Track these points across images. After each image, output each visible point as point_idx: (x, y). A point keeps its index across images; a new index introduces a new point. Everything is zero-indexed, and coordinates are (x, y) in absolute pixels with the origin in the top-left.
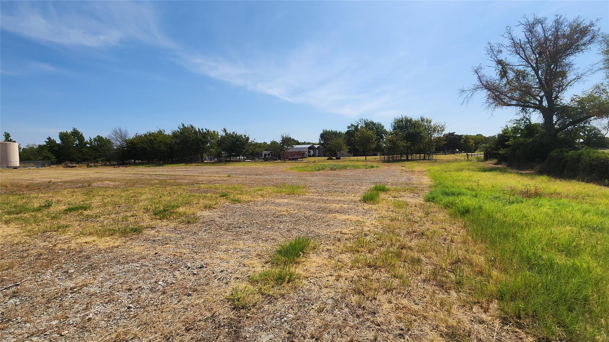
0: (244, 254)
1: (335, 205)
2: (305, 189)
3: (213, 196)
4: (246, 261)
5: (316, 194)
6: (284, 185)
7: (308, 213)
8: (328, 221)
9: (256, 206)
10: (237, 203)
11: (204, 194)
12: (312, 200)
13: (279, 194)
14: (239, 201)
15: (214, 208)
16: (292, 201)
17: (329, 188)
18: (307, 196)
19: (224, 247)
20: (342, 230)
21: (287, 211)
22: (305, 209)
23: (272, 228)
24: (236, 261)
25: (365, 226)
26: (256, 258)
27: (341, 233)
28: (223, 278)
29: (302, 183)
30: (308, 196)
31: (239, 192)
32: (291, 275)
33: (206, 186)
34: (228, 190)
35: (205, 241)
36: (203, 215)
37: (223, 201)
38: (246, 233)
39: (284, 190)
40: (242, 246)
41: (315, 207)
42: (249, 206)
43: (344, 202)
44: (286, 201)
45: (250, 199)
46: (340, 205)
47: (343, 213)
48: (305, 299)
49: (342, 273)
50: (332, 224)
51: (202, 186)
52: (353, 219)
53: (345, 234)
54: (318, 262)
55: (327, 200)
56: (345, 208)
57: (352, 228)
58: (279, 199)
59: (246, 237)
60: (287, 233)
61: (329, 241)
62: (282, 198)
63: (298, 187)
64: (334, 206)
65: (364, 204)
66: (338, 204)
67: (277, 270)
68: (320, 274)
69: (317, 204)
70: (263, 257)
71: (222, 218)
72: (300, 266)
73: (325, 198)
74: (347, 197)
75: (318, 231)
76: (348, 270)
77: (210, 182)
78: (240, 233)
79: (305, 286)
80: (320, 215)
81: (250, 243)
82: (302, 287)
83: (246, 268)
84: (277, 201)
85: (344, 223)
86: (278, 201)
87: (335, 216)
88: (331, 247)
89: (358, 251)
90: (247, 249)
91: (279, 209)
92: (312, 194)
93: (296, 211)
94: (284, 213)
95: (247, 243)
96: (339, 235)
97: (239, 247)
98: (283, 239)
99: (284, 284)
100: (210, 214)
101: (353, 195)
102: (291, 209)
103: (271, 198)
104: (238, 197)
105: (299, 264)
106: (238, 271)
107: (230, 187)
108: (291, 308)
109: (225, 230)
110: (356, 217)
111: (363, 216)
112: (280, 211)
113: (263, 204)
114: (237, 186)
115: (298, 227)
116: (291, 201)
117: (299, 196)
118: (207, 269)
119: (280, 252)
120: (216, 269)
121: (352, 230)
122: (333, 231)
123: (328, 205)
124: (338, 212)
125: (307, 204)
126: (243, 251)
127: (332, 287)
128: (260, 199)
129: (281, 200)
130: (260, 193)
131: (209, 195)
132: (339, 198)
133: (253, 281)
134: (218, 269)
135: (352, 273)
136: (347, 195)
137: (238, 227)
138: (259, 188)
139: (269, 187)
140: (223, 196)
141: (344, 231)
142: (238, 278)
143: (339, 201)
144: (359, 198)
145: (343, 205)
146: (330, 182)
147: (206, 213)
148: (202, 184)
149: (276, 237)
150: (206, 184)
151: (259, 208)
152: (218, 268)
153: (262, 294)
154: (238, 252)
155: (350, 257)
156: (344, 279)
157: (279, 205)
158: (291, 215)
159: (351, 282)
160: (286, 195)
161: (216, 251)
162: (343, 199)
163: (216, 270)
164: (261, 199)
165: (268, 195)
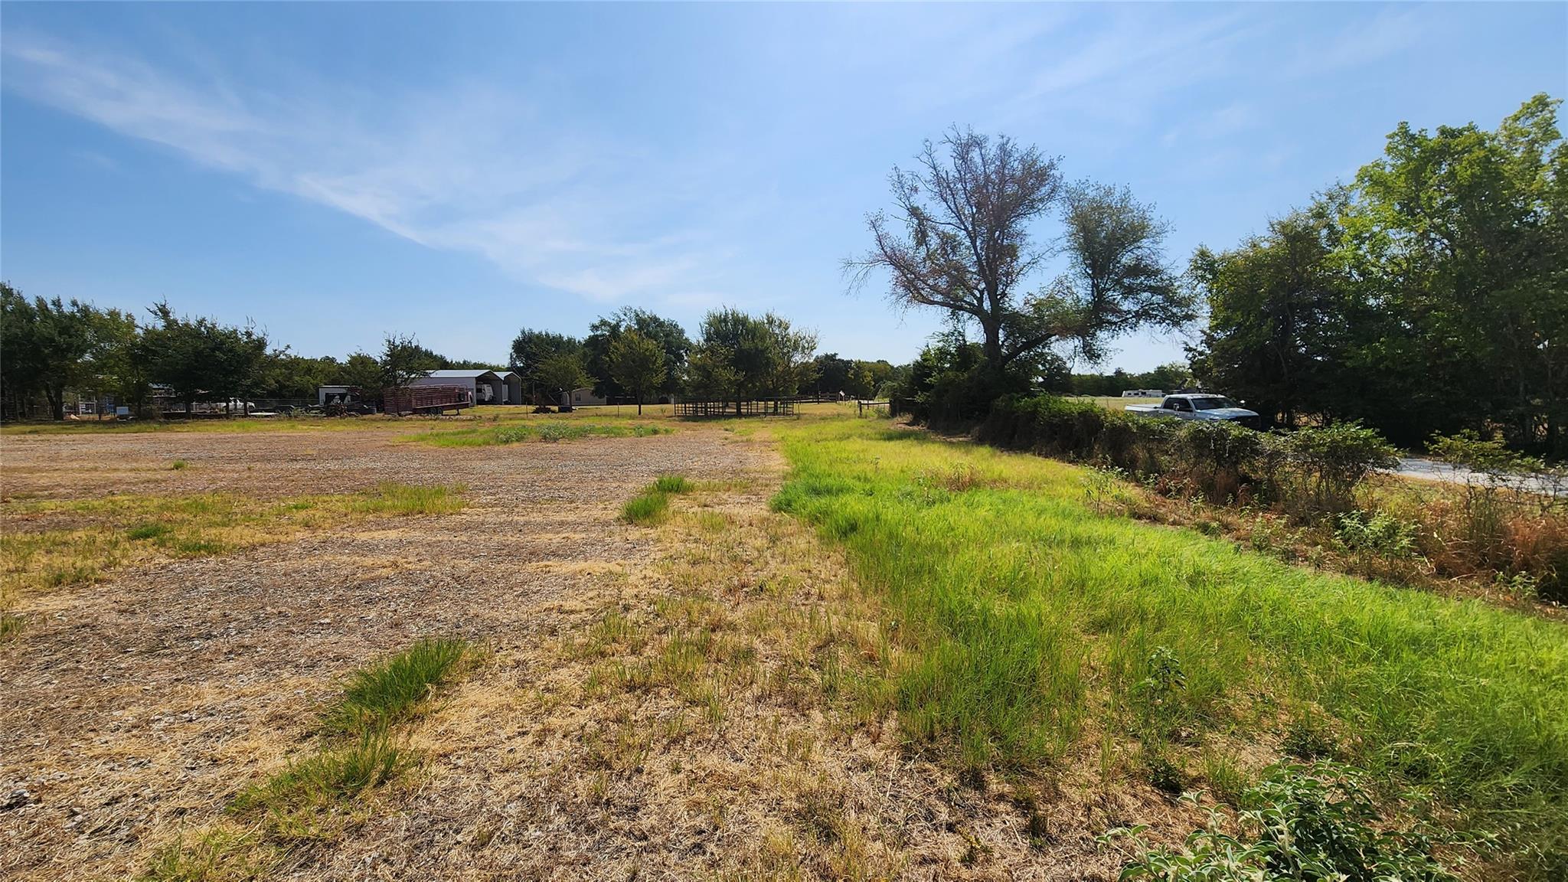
0: (212, 723)
1: (550, 536)
2: (459, 497)
3: (98, 540)
4: (224, 748)
5: (495, 509)
6: (390, 488)
7: (465, 566)
8: (523, 583)
9: (283, 560)
10: (202, 556)
11: (57, 535)
12: (480, 527)
13: (370, 517)
14: (212, 549)
15: (96, 581)
16: (417, 535)
17: (534, 490)
18: (464, 516)
19: (129, 715)
20: (563, 603)
21: (395, 564)
22: (458, 553)
23: (336, 626)
24: (178, 755)
25: (626, 584)
26: (263, 730)
27: (560, 611)
28: (119, 823)
29: (452, 480)
30: (470, 515)
31: (219, 518)
32: (390, 759)
33: (70, 504)
34: (167, 515)
35: (43, 705)
36: (41, 609)
37: (141, 552)
38: (230, 652)
39: (389, 503)
40: (209, 700)
41: (488, 547)
42: (255, 560)
43: (574, 526)
44: (393, 535)
45: (260, 536)
46: (564, 535)
47: (569, 556)
48: (433, 823)
49: (554, 721)
50: (535, 590)
51: (49, 505)
52: (596, 569)
53: (572, 612)
54: (483, 703)
55: (526, 523)
56: (575, 542)
57: (591, 594)
58: (370, 530)
59: (230, 665)
60: (390, 632)
61: (525, 637)
62: (381, 526)
63: (440, 493)
64: (544, 538)
65: (629, 527)
66: (558, 533)
67: (340, 755)
68: (487, 738)
69: (496, 538)
70: (295, 719)
71: (133, 613)
72: (427, 725)
73: (522, 519)
74: (584, 514)
75: (494, 614)
76: (573, 709)
77: (87, 490)
78: (208, 656)
79: (436, 783)
80: (503, 566)
81: (250, 683)
82: (426, 789)
83: (223, 771)
84: (362, 537)
85: (571, 583)
86: (363, 539)
87: (546, 566)
88: (530, 655)
89: (603, 654)
90: (232, 703)
91: (368, 561)
92: (483, 510)
93: (427, 563)
94: (384, 572)
95: (233, 685)
96: (553, 619)
97: (198, 703)
98: (373, 654)
99: (367, 791)
100: (77, 603)
101: (601, 506)
102: (410, 559)
103: (343, 529)
104: (207, 535)
105: (423, 719)
106: (188, 785)
107: (181, 502)
108: (385, 861)
109: (141, 653)
110: (603, 564)
111: (625, 559)
112: (372, 569)
113: (310, 551)
114: (208, 499)
115: (428, 610)
116: (413, 534)
117: (438, 518)
118: (40, 805)
119: (357, 695)
120: (85, 800)
121: (591, 599)
122: (537, 609)
123: (529, 539)
124: (555, 554)
125: (465, 539)
126: (212, 715)
127: (522, 765)
128: (299, 535)
129: (378, 535)
130: (300, 515)
131: (80, 534)
132: (558, 518)
133: (241, 808)
134: (92, 798)
135: (582, 716)
136: (585, 506)
137: (199, 636)
138: (301, 501)
139: (337, 497)
140: (146, 536)
141: (568, 605)
142: (182, 812)
143: (562, 524)
144: (617, 514)
145: (571, 535)
146: (539, 474)
147: (56, 603)
148: (51, 497)
149: (348, 651)
150: (68, 497)
151: (295, 564)
152: (97, 793)
153: (280, 842)
154: (191, 721)
155: (581, 672)
156: (559, 735)
157: (369, 548)
158: (409, 578)
159: (579, 740)
160: (397, 519)
161: (91, 735)
162: (571, 517)
163: (85, 803)
164: (301, 535)
165: (330, 521)
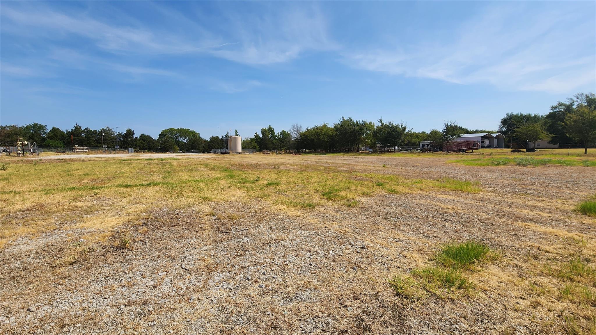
0: (403, 245)
1: (528, 211)
2: (477, 187)
3: (370, 185)
4: (406, 253)
5: (495, 194)
6: (447, 180)
7: (484, 216)
8: (514, 230)
9: (415, 199)
10: (393, 194)
11: (361, 182)
12: (489, 201)
13: (441, 190)
14: (395, 192)
15: (371, 196)
16: (460, 199)
17: (515, 188)
18: (480, 195)
19: (383, 234)
20: (541, 246)
21: (453, 209)
22: (479, 210)
23: (435, 225)
24: (395, 250)
25: (586, 248)
26: (417, 252)
27: (539, 248)
28: (384, 263)
29: (473, 180)
30: (482, 195)
31: (395, 183)
32: (463, 282)
33: (363, 174)
34: (383, 180)
35: (365, 225)
36: (361, 200)
37: (379, 190)
38: (404, 225)
39: (448, 185)
40: (401, 237)
41: (493, 210)
42: (407, 198)
43: (543, 209)
44: (451, 197)
45: (407, 191)
46: (537, 213)
47: (542, 223)
48: (482, 314)
49: (542, 300)
50: (522, 235)
51: (359, 174)
52: (561, 234)
53: (547, 252)
54: (501, 276)
55: (513, 203)
56: (544, 217)
57: (559, 246)
58: (442, 194)
59: (405, 229)
60: (455, 234)
61: (519, 255)
62: (445, 193)
63: (468, 184)
64: (524, 212)
65: (584, 216)
66: (532, 211)
67: (445, 272)
68: (505, 292)
69: (496, 206)
70: (426, 253)
71: (379, 206)
72: (475, 275)
73: (510, 201)
74: (549, 204)
75: (500, 239)
76: (553, 300)
77: (366, 171)
78: (399, 224)
79: (482, 300)
80: (502, 220)
81: (410, 235)
82: (477, 299)
83: (407, 260)
84: (440, 196)
85: (545, 236)
87: (527, 225)
88: (523, 264)
89: (572, 280)
90: (407, 241)
91: (443, 205)
92: (489, 194)
93: (466, 211)
94: (450, 211)
95: (407, 235)
96: (535, 251)
97: (398, 237)
98: (449, 240)
99: (454, 288)
100: (368, 200)
101: (560, 202)
102: (459, 208)
103: (432, 192)
104: (394, 187)
105: (473, 272)
106: (399, 260)
107: (386, 177)
108: (464, 318)
109: (383, 218)
110: (566, 232)
111: (582, 233)
112: (444, 208)
113: (423, 198)
114: (392, 177)
115: (469, 229)
117: (468, 194)
118: (368, 250)
120: (377, 253)
121: (559, 248)
122: (525, 244)
123: (515, 210)
124: (531, 221)
125: (482, 204)
126: (402, 242)
127: (524, 312)
128: (419, 192)
129: (445, 197)
130: (418, 185)
131: (365, 183)
132: (533, 203)
133: (416, 276)
135: (560, 306)
136: (549, 200)
137: (396, 217)
138: (418, 181)
139: (429, 181)
140: (379, 185)
141: (544, 247)
142: (399, 267)
143: (534, 207)
144: (572, 208)
145: (541, 213)
146: (517, 181)
147: (364, 199)
148: (359, 172)
149: (440, 236)
150: (362, 172)
151: (418, 202)
152: (379, 253)
153: (427, 291)
154: (397, 242)
155: (557, 284)
156: (546, 309)
157: (442, 201)
158: (459, 215)
159: (559, 316)
160: (451, 192)
161: (376, 236)
162: (540, 204)
165: (428, 189)
